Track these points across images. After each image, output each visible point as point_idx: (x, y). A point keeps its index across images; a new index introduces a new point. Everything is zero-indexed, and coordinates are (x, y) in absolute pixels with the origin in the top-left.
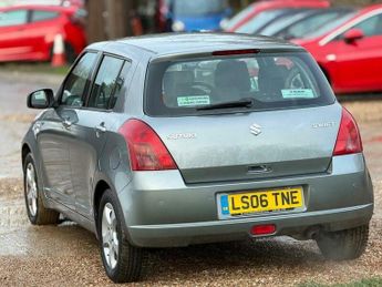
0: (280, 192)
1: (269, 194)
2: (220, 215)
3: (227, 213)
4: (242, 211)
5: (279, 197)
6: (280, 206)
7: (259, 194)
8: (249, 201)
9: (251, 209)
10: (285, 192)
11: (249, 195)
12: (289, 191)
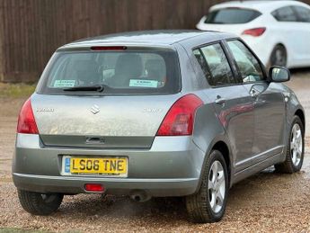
0: (109, 160)
1: (101, 160)
2: (63, 173)
3: (69, 171)
4: (80, 171)
5: (109, 164)
6: (108, 171)
7: (93, 160)
8: (85, 164)
9: (86, 171)
10: (113, 160)
11: (86, 160)
12: (117, 160)
